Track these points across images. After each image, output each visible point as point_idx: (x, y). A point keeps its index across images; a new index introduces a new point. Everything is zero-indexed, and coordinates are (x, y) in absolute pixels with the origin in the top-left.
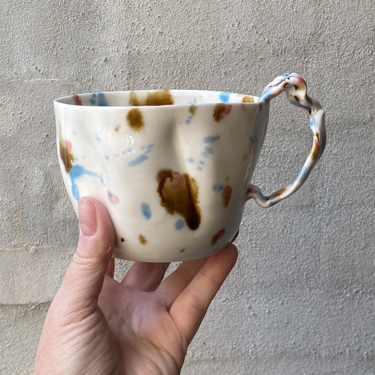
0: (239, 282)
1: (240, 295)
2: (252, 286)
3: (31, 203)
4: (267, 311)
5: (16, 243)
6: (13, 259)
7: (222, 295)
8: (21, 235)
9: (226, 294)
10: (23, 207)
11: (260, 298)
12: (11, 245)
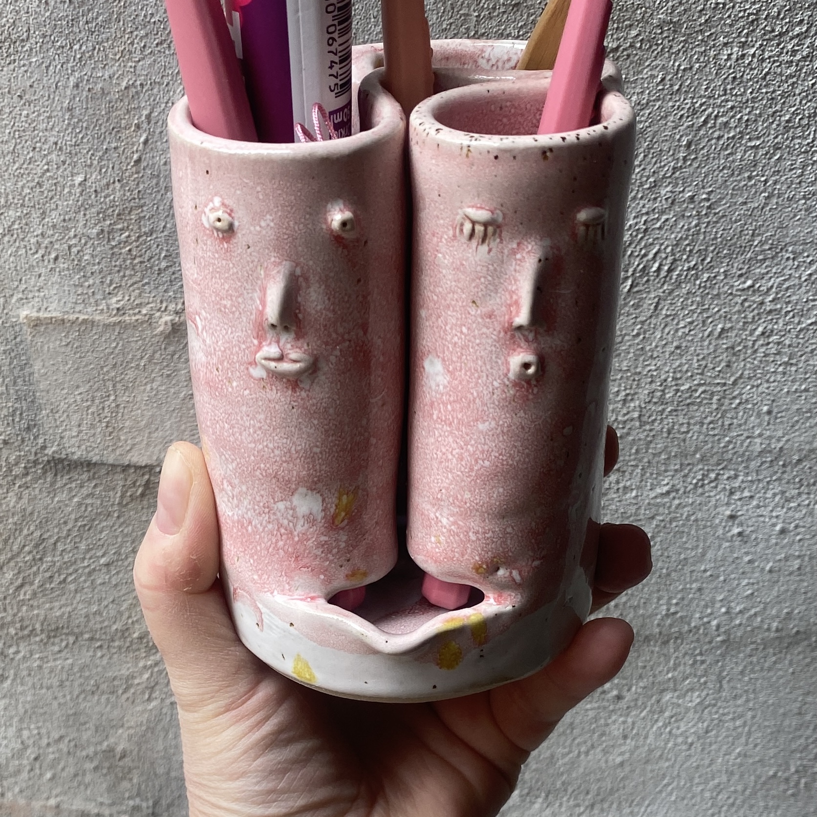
0: (712, 447)
1: (711, 482)
2: (749, 459)
3: (163, 192)
4: (778, 528)
5: (122, 303)
6: (114, 345)
7: (661, 478)
8: (135, 283)
9: (673, 476)
10: (142, 201)
11: (765, 493)
12: (108, 309)
